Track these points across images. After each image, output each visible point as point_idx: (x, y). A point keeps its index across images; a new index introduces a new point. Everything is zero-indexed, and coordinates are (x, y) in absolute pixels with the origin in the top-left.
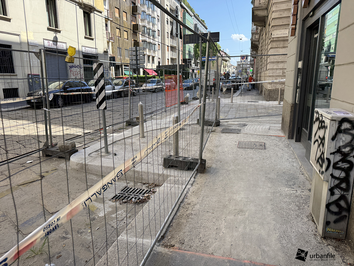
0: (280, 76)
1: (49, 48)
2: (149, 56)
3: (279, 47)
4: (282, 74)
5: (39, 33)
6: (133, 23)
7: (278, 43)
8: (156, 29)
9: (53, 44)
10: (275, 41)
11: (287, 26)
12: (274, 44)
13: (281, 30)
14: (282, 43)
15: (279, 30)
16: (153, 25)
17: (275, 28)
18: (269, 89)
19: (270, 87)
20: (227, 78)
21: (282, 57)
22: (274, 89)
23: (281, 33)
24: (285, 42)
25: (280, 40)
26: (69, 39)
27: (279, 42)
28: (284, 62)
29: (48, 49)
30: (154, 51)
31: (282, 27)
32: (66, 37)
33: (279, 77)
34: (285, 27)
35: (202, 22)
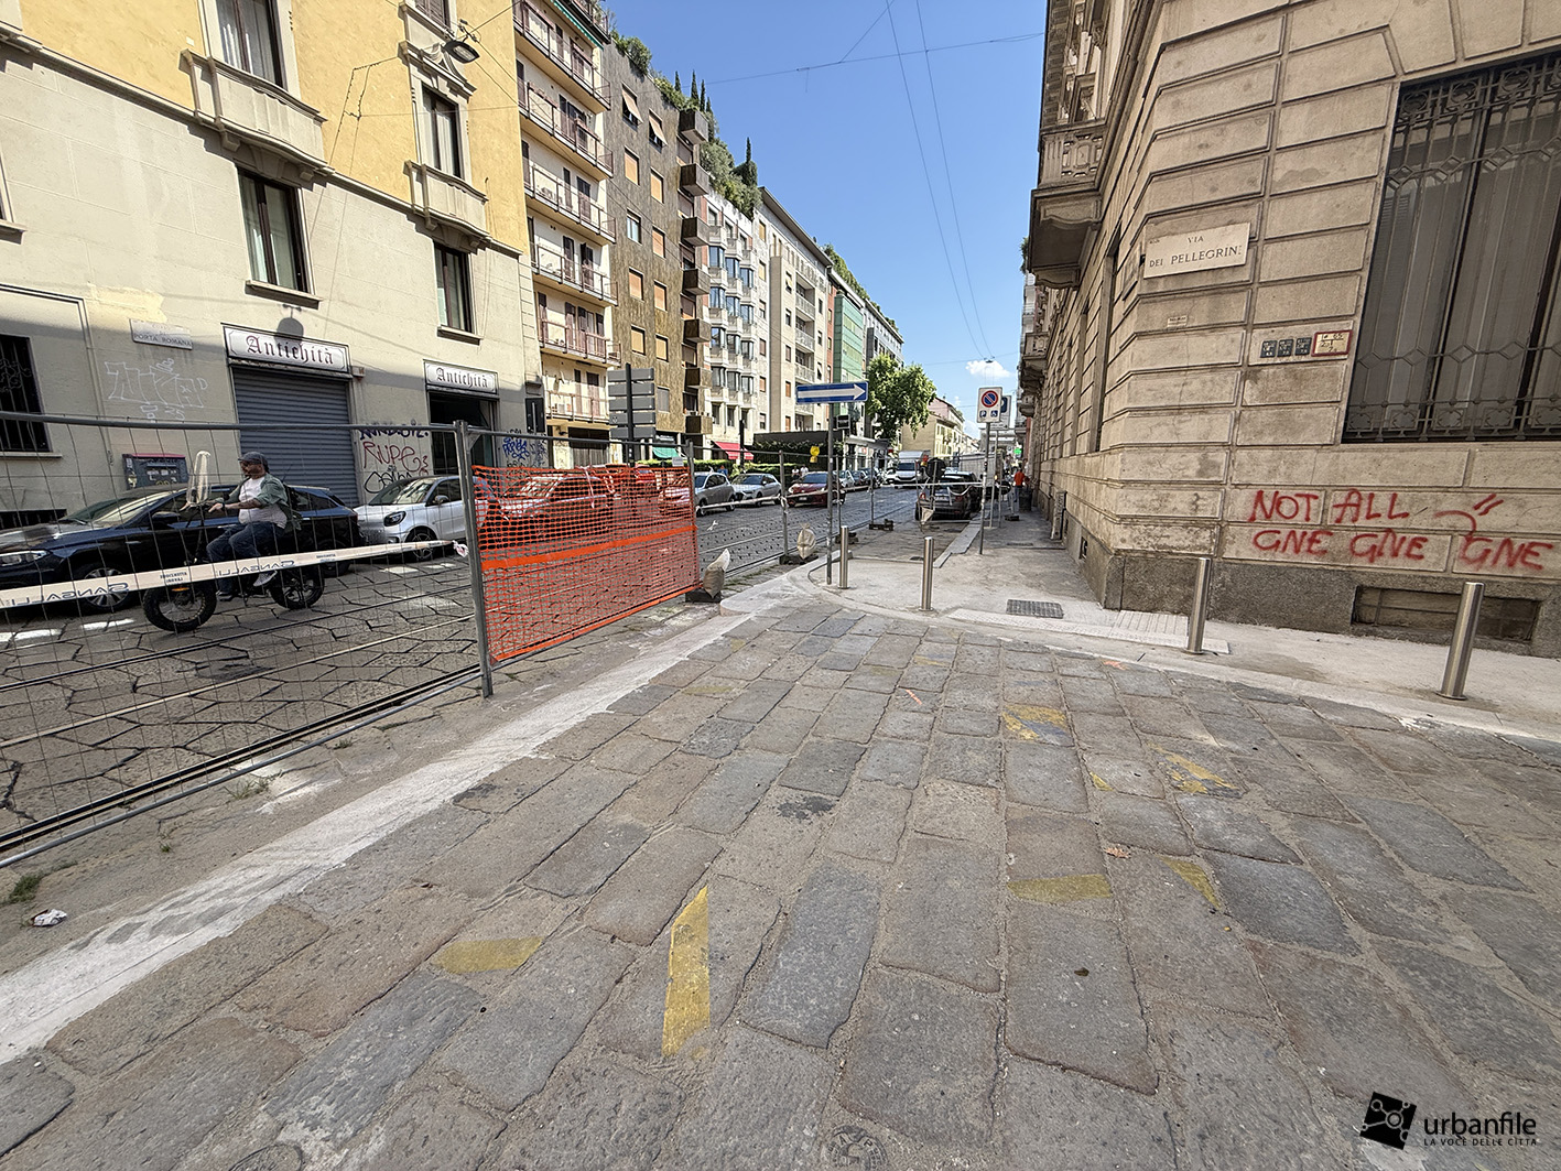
0: (1186, 482)
1: (253, 361)
2: (731, 409)
3: (1184, 330)
4: (1201, 473)
5: (202, 299)
6: (686, 317)
7: (1180, 306)
8: (753, 336)
9: (279, 346)
10: (1163, 294)
11: (1239, 207)
12: (1159, 315)
13: (1198, 235)
14: (1204, 303)
15: (1191, 235)
16: (747, 326)
17: (1166, 224)
18: (1118, 551)
19: (1126, 537)
20: (934, 476)
21: (1204, 383)
22: (1151, 549)
23: (1198, 247)
24: (1223, 297)
25: (1191, 290)
26: (364, 333)
27: (1181, 302)
28: (1211, 407)
29: (244, 362)
30: (748, 396)
31: (1208, 216)
32: (347, 327)
33: (1179, 489)
34: (1226, 215)
35: (888, 326)
